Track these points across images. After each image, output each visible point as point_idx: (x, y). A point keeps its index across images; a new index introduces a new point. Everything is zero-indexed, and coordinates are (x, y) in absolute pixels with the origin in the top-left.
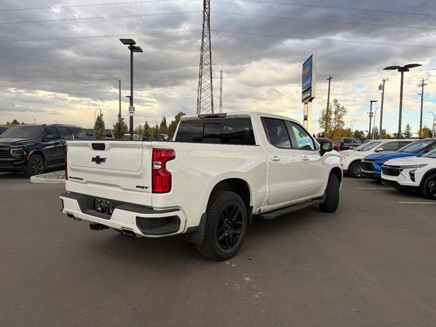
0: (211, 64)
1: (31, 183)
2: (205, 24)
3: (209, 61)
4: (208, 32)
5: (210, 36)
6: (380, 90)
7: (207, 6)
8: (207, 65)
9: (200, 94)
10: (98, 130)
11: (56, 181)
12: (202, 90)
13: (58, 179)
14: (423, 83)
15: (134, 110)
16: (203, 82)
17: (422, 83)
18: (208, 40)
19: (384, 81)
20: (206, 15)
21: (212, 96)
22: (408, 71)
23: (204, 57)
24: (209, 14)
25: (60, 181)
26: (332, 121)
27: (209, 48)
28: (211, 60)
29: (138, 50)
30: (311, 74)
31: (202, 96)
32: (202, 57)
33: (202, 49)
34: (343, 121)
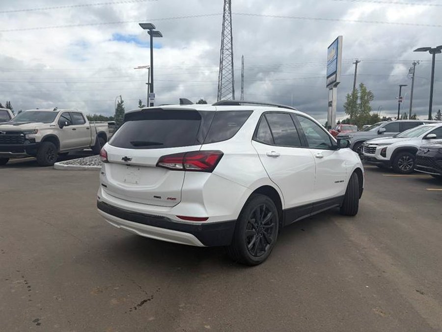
0: (232, 49)
1: (55, 169)
2: (226, 7)
3: (230, 46)
4: (229, 15)
5: (231, 21)
6: (410, 75)
8: (227, 50)
9: (221, 80)
10: (119, 117)
12: (223, 76)
13: (80, 166)
15: (154, 97)
16: (224, 67)
18: (229, 24)
19: (415, 64)
21: (233, 81)
22: (441, 52)
23: (225, 41)
25: (84, 168)
26: (358, 106)
27: (230, 32)
28: (232, 44)
29: (158, 34)
30: (337, 58)
31: (223, 83)
32: (222, 42)
33: (223, 33)
34: (370, 105)
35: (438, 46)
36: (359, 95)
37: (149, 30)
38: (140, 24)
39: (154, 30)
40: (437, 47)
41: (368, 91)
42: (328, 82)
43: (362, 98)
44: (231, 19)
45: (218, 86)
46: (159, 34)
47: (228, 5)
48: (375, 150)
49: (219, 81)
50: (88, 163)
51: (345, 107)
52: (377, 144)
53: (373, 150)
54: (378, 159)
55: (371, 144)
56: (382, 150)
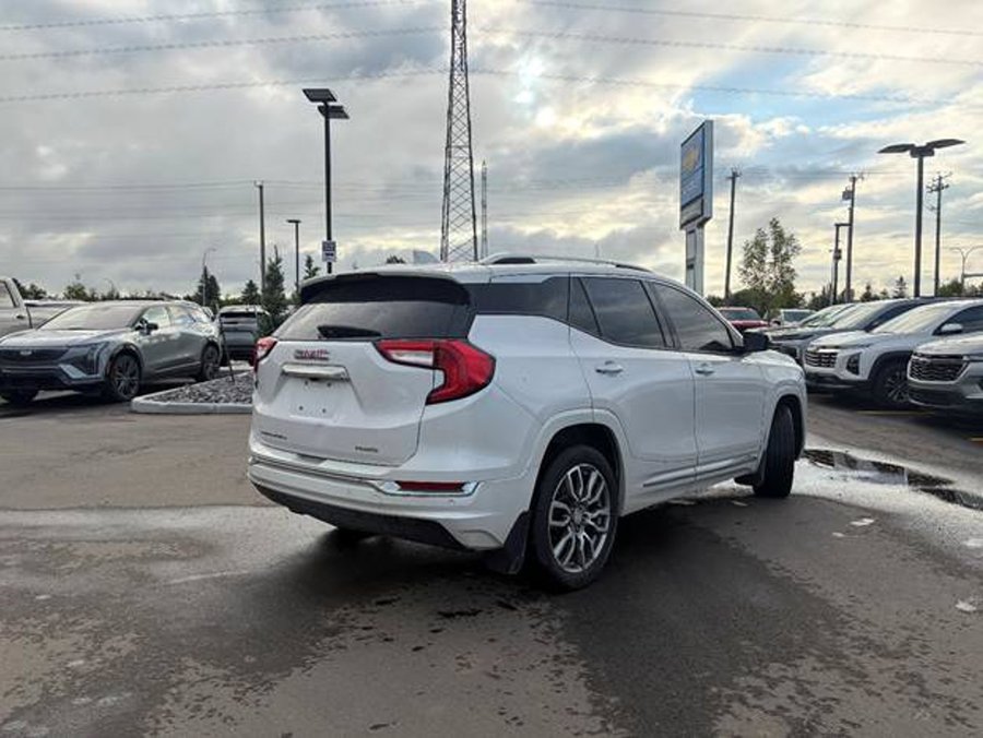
0: (470, 147)
1: (136, 412)
2: (457, 57)
3: (467, 139)
4: (463, 74)
5: (467, 85)
6: (846, 202)
7: (460, 17)
8: (460, 148)
9: (448, 214)
11: (191, 407)
12: (452, 206)
13: (196, 404)
14: (940, 184)
15: (334, 249)
16: (452, 186)
17: (936, 183)
18: (464, 92)
20: (458, 37)
21: (474, 216)
22: (932, 154)
23: (454, 129)
24: (464, 34)
25: (206, 407)
26: (767, 267)
27: (464, 111)
28: (470, 136)
29: (339, 112)
30: (703, 166)
31: (451, 219)
32: (450, 129)
33: (450, 112)
34: (792, 267)
35: (929, 141)
36: (770, 244)
37: (322, 104)
38: (305, 91)
39: (331, 104)
40: (929, 144)
41: (787, 236)
42: (685, 218)
43: (776, 251)
44: (467, 81)
45: (441, 225)
46: (342, 112)
47: (459, 52)
48: (835, 359)
49: (444, 217)
50: (213, 398)
51: (740, 270)
52: (837, 347)
53: (829, 360)
54: (842, 378)
55: (824, 347)
56: (850, 360)
